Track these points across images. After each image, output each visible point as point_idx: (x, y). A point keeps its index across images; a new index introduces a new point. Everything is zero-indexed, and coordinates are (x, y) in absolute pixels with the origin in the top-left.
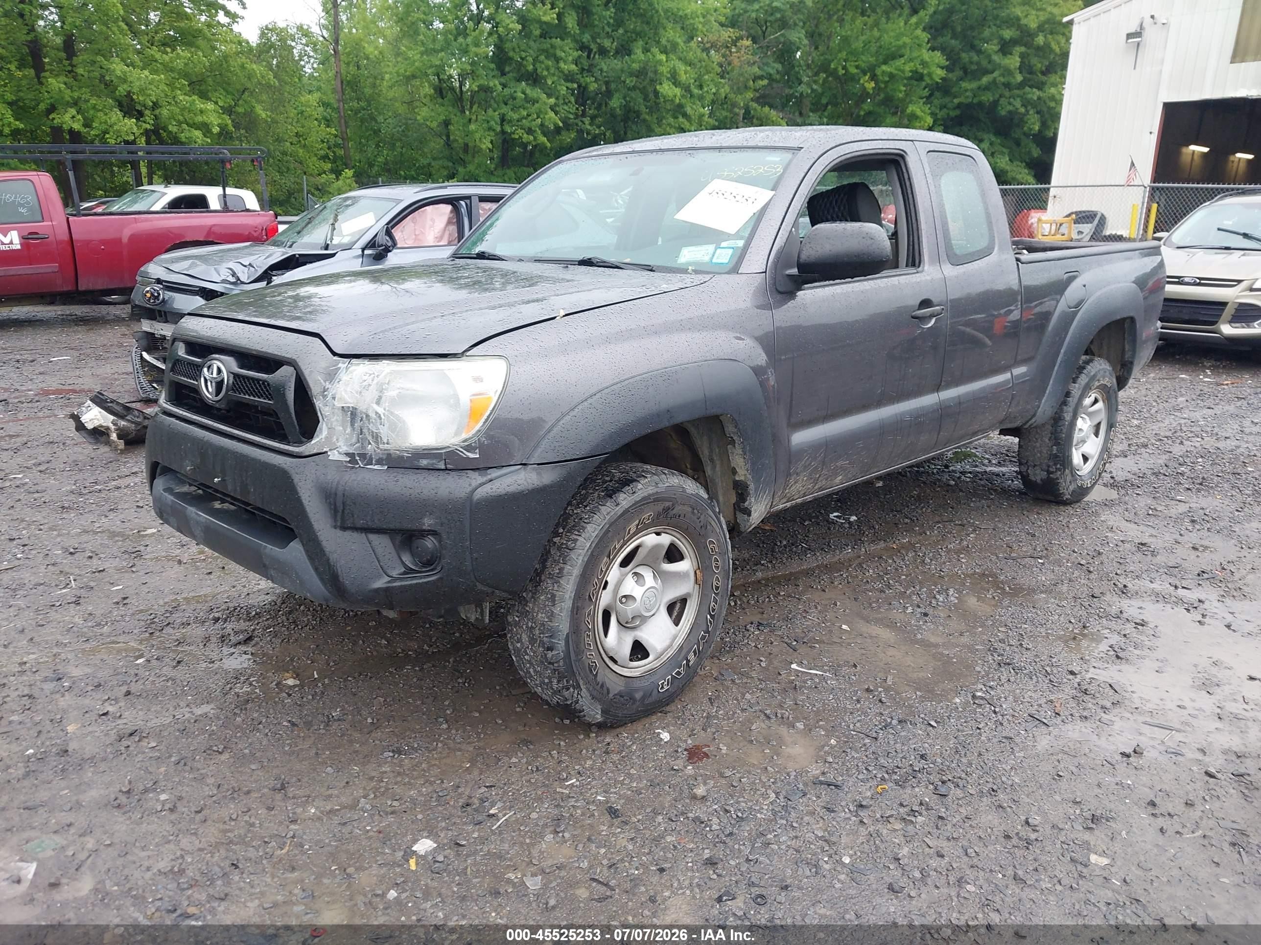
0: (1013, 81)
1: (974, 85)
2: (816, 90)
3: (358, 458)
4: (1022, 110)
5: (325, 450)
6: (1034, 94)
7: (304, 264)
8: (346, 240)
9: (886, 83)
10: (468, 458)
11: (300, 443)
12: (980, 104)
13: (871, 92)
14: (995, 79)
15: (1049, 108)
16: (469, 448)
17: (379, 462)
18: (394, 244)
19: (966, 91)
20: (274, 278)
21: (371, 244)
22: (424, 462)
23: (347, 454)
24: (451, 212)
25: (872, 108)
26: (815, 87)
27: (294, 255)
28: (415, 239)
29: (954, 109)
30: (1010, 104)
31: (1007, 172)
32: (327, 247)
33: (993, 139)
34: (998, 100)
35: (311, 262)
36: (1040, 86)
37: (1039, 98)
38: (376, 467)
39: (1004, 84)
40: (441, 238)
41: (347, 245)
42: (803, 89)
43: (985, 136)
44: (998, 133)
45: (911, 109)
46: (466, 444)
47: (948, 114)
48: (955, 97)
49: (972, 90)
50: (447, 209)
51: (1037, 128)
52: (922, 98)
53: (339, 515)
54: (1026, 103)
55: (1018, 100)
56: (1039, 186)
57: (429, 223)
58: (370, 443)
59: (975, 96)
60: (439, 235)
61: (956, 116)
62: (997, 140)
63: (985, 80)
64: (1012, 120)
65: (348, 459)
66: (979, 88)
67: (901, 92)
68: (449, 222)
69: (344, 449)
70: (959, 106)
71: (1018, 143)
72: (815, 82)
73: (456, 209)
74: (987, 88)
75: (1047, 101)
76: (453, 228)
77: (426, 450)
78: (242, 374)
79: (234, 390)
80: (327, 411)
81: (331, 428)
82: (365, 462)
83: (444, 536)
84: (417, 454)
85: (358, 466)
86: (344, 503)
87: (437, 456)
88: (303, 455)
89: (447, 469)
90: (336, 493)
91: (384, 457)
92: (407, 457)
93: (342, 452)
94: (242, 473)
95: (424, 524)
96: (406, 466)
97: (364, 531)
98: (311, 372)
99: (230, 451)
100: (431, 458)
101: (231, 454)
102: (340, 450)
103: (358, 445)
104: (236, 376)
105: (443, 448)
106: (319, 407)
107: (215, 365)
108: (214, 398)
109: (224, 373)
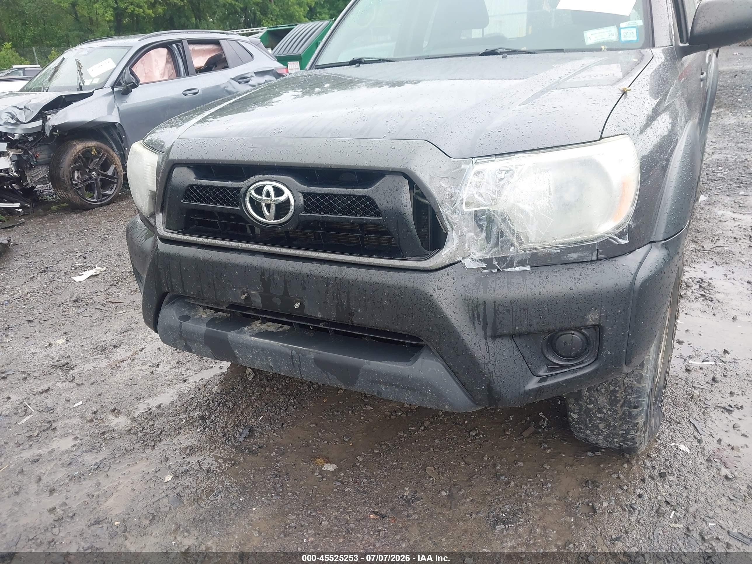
3: (496, 263)
5: (458, 259)
7: (70, 103)
8: (96, 81)
10: (620, 245)
11: (424, 257)
16: (621, 235)
17: (522, 263)
18: (138, 81)
20: (49, 116)
21: (117, 83)
22: (573, 256)
23: (483, 261)
24: (167, 54)
27: (61, 96)
28: (146, 77)
32: (81, 88)
35: (75, 101)
38: (517, 269)
40: (163, 74)
41: (98, 85)
46: (620, 230)
50: (164, 51)
53: (489, 326)
57: (154, 63)
58: (512, 245)
60: (163, 71)
65: (484, 266)
68: (167, 62)
69: (478, 255)
73: (171, 52)
76: (170, 66)
77: (577, 243)
78: (319, 192)
79: (305, 209)
80: (456, 218)
81: (462, 236)
82: (504, 265)
83: (608, 328)
84: (568, 249)
85: (496, 270)
86: (495, 311)
87: (590, 248)
88: (434, 268)
89: (598, 260)
90: (485, 302)
91: (528, 257)
92: (555, 254)
93: (477, 259)
94: (340, 294)
95: (588, 320)
96: (552, 263)
97: (512, 336)
98: (432, 178)
99: (315, 274)
100: (583, 251)
101: (317, 277)
102: (475, 257)
103: (496, 249)
104: (305, 195)
105: (597, 238)
106: (446, 215)
107: (269, 187)
108: (273, 222)
109: (287, 193)
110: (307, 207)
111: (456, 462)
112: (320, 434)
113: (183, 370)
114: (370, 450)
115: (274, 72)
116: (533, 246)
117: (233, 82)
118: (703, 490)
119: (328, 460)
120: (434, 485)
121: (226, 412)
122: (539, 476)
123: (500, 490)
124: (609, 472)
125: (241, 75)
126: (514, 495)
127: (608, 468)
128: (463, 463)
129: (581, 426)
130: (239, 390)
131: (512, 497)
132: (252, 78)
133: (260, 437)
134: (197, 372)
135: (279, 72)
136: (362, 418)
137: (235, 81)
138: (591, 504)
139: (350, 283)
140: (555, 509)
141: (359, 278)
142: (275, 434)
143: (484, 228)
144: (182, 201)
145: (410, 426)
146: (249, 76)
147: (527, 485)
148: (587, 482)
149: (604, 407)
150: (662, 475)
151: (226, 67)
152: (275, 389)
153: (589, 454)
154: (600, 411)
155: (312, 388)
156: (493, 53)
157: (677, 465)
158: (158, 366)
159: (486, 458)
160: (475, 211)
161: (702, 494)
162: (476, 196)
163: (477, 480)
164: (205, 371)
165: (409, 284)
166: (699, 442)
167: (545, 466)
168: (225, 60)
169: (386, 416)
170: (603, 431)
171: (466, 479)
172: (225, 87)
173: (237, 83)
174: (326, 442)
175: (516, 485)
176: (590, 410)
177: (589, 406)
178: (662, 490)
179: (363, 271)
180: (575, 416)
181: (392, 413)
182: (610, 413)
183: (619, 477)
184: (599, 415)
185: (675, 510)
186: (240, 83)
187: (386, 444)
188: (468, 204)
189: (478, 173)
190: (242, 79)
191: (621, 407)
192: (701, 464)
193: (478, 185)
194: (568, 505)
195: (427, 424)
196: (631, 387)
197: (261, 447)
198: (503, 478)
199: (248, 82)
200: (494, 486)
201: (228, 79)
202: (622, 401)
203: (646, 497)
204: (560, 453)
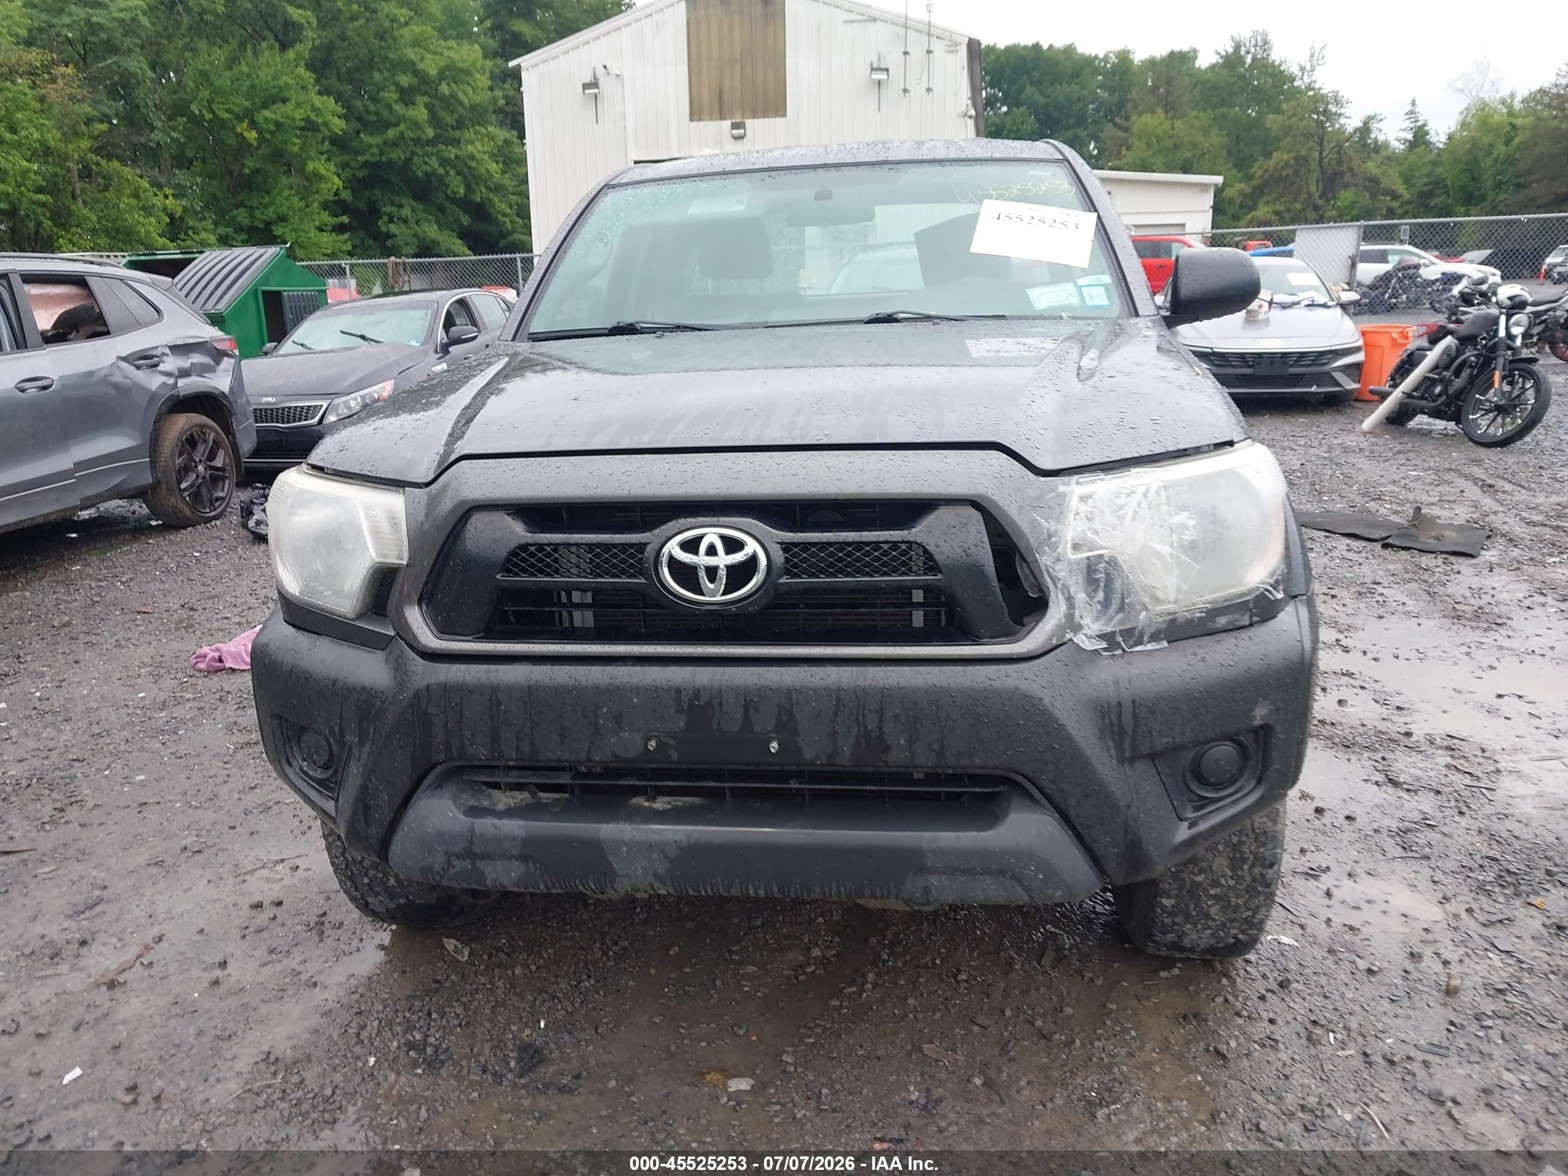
0: (423, 136)
1: (377, 140)
2: (177, 140)
3: (1120, 639)
4: (441, 171)
5: (1067, 636)
6: (451, 152)
9: (272, 133)
10: (1275, 599)
12: (389, 162)
13: (255, 144)
14: (402, 133)
15: (469, 168)
16: (1276, 585)
17: (1155, 638)
19: (370, 146)
22: (1222, 621)
23: (1102, 637)
25: (258, 165)
26: (174, 135)
29: (361, 168)
30: (426, 163)
31: (439, 243)
33: (414, 204)
34: (411, 159)
36: (456, 142)
37: (457, 157)
38: (1149, 647)
39: (412, 140)
42: (157, 136)
43: (404, 201)
44: (416, 197)
45: (311, 166)
46: (1274, 578)
47: (354, 175)
48: (357, 153)
49: (377, 146)
51: (462, 192)
52: (322, 153)
53: (1126, 743)
54: (444, 162)
55: (434, 158)
56: (478, 257)
58: (1144, 608)
59: (382, 154)
61: (364, 177)
62: (420, 207)
63: (391, 133)
64: (430, 182)
65: (1104, 645)
66: (385, 143)
67: (294, 144)
69: (1095, 628)
70: (366, 164)
71: (442, 210)
72: (174, 129)
74: (395, 144)
75: (467, 161)
77: (1227, 600)
78: (816, 540)
79: (787, 572)
80: (1061, 570)
81: (1070, 599)
82: (1131, 643)
83: (1278, 729)
84: (1215, 612)
85: (1120, 652)
86: (1135, 716)
87: (1242, 607)
88: (1036, 653)
89: (1251, 625)
90: (1120, 703)
91: (1164, 626)
92: (1199, 618)
93: (1093, 634)
94: (864, 716)
95: (1255, 718)
96: (1193, 634)
97: (1153, 756)
98: (1020, 507)
99: (811, 685)
100: (1233, 613)
101: (816, 690)
102: (1090, 632)
103: (1120, 616)
104: (787, 547)
105: (1251, 591)
106: (1046, 566)
107: (712, 536)
108: (719, 598)
109: (752, 547)
110: (790, 569)
111: (964, 1028)
112: (682, 1031)
113: (293, 963)
114: (796, 1041)
115: (208, 346)
116: (1171, 607)
117: (124, 365)
118: (1350, 995)
119: (729, 1074)
120: (953, 1072)
121: (455, 1027)
122: (1108, 1022)
123: (1064, 1056)
124: (1207, 996)
125: (141, 351)
126: (1090, 1060)
127: (1202, 990)
128: (976, 1029)
129: (1176, 920)
130: (454, 984)
131: (1090, 1064)
132: (165, 358)
133: (562, 1060)
134: (329, 964)
135: (218, 346)
136: (746, 989)
137: (128, 362)
138: (1211, 1049)
139: (885, 693)
140: (1163, 1067)
141: (903, 683)
142: (591, 1048)
143: (1102, 584)
144: (498, 577)
145: (844, 988)
146: (158, 352)
147: (1100, 1040)
148: (1185, 1017)
149: (1223, 876)
150: (1283, 985)
151: (106, 333)
152: (533, 968)
153: (1163, 974)
154: (1216, 884)
155: (611, 953)
156: (890, 319)
157: (1293, 967)
158: (223, 964)
159: (1008, 1013)
160: (1088, 558)
161: (1353, 1000)
162: (1089, 534)
163: (1017, 1048)
164: (347, 958)
165: (997, 684)
166: (1302, 927)
167: (1109, 1006)
168: (100, 319)
169: (788, 978)
170: (1215, 920)
171: (997, 1051)
172: (106, 376)
173: (133, 368)
174: (704, 1044)
175: (1083, 1045)
176: (1198, 884)
177: (1198, 879)
178: (1296, 1007)
179: (906, 670)
180: (1167, 902)
181: (795, 971)
182: (1231, 882)
183: (1226, 1000)
184: (1212, 892)
185: (1333, 1031)
186: (138, 367)
187: (820, 1025)
188: (1076, 547)
189: (1084, 499)
190: (146, 359)
191: (1250, 869)
192: (1325, 959)
193: (1090, 516)
194: (1180, 1058)
195: (871, 976)
196: (1265, 833)
197: (577, 1077)
198: (1057, 1036)
199: (156, 365)
200: (1049, 1054)
201: (113, 359)
202: (1252, 859)
203: (1280, 1021)
204: (1118, 982)
